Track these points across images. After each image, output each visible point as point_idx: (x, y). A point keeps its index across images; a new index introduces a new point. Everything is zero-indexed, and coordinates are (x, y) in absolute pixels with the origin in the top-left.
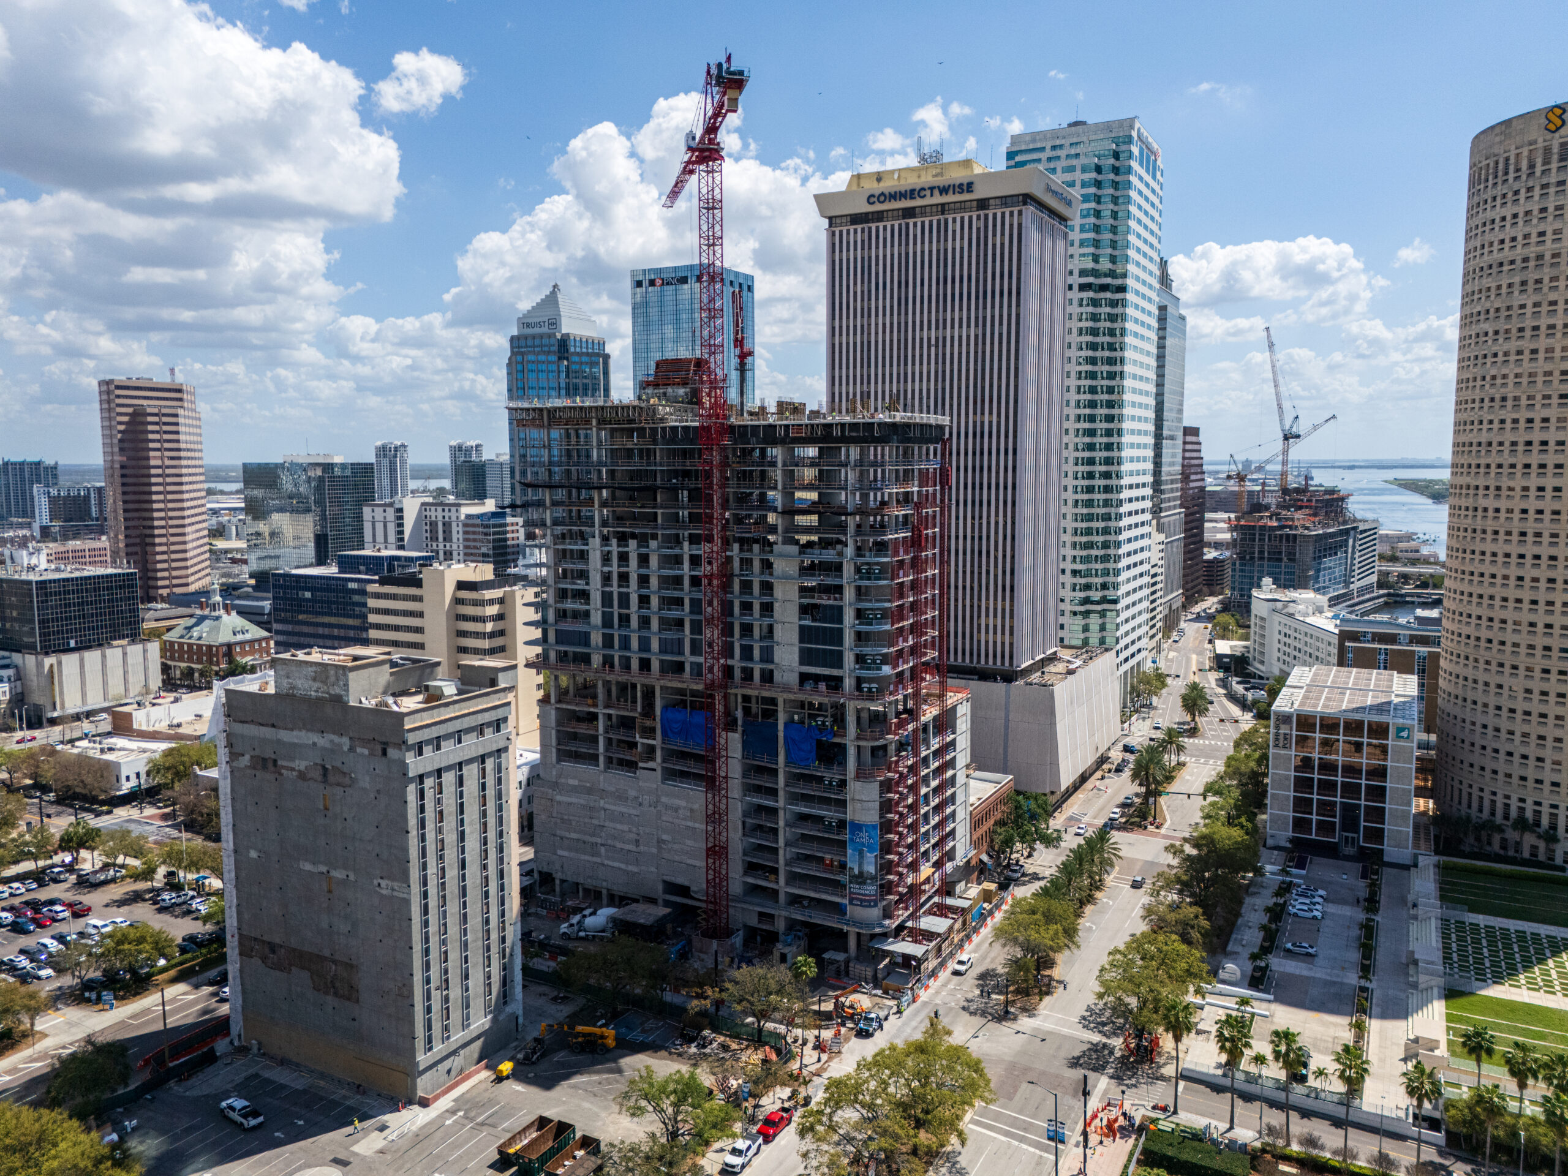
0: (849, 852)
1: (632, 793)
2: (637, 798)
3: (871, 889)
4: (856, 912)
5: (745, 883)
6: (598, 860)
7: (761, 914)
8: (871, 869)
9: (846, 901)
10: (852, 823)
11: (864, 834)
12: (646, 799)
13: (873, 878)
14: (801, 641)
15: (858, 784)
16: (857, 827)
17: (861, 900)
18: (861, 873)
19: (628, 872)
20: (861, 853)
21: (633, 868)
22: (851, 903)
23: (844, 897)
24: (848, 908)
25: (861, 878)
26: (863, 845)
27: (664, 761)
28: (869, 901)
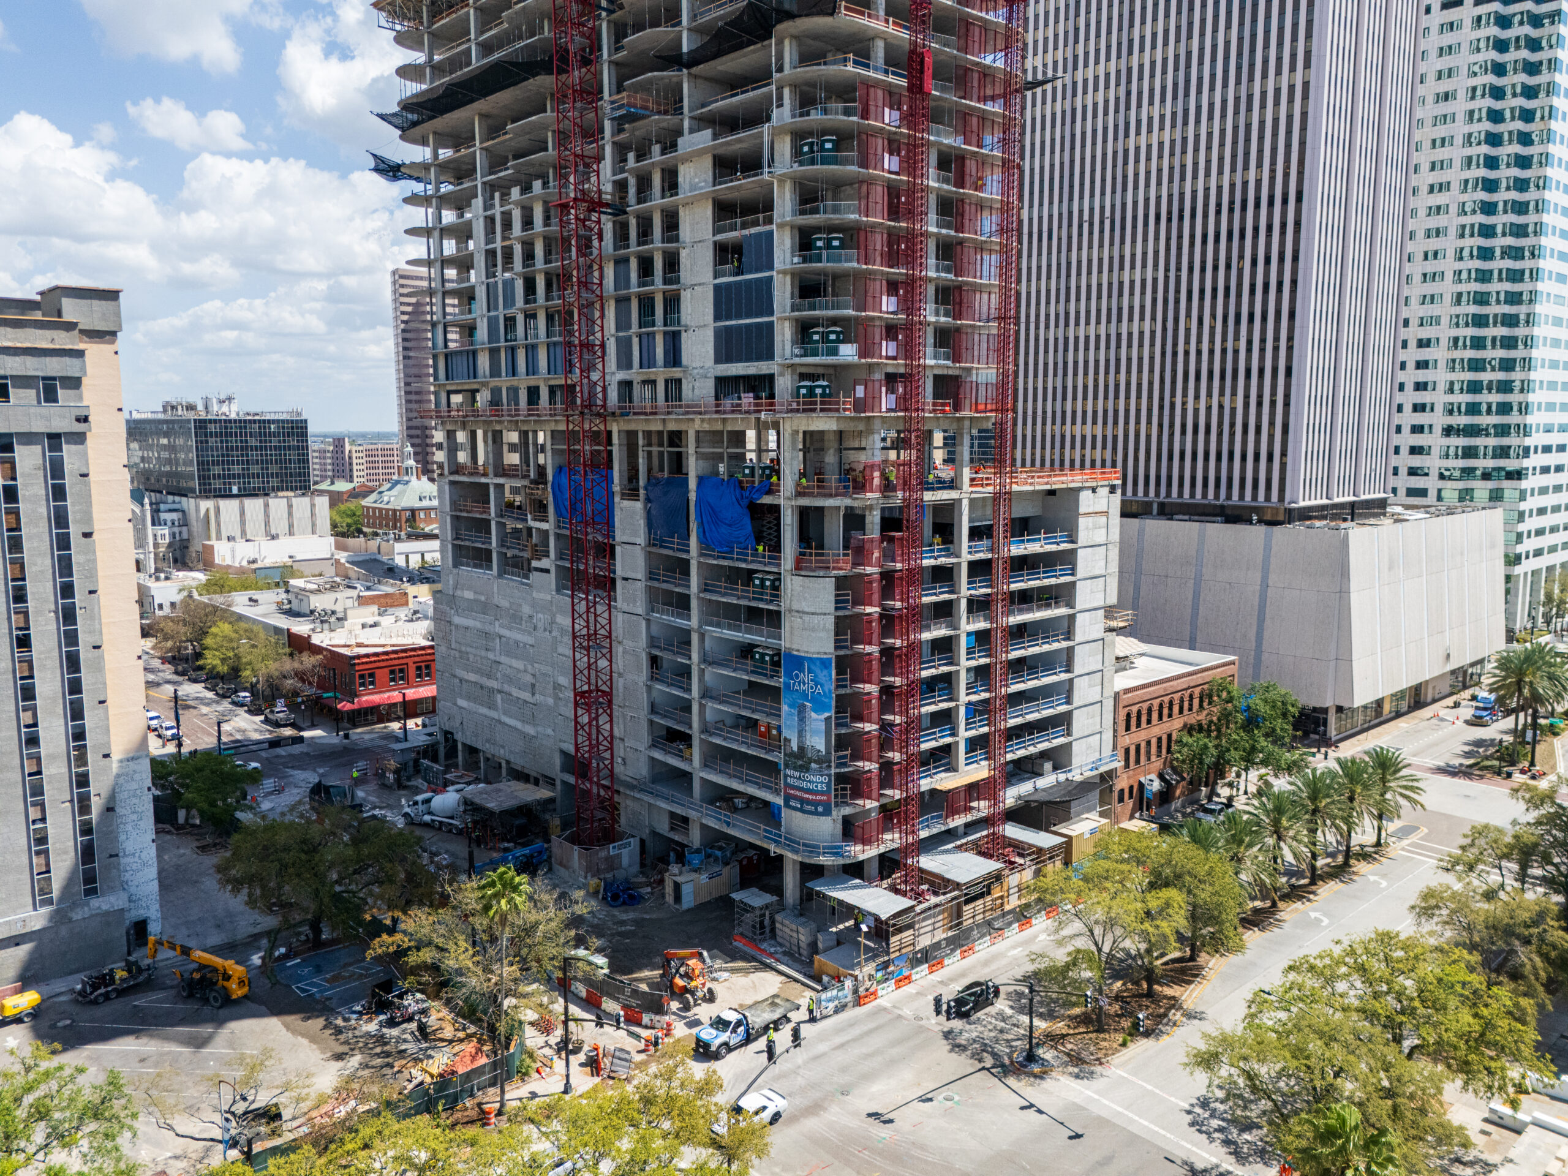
0: (785, 708)
1: (526, 610)
2: (531, 617)
3: (818, 781)
4: (797, 822)
5: (652, 759)
6: (493, 714)
7: (673, 815)
8: (818, 742)
9: (779, 801)
10: (789, 655)
11: (805, 677)
12: (541, 618)
13: (824, 761)
14: (717, 317)
15: (798, 580)
16: (797, 662)
17: (803, 801)
18: (802, 748)
19: (525, 736)
20: (801, 710)
21: (530, 730)
22: (787, 805)
23: (777, 792)
24: (786, 813)
25: (801, 759)
26: (804, 695)
27: (560, 556)
28: (816, 803)
